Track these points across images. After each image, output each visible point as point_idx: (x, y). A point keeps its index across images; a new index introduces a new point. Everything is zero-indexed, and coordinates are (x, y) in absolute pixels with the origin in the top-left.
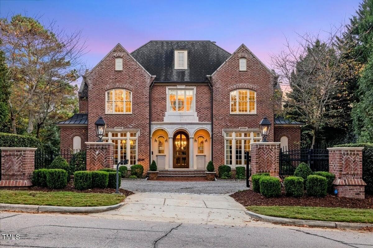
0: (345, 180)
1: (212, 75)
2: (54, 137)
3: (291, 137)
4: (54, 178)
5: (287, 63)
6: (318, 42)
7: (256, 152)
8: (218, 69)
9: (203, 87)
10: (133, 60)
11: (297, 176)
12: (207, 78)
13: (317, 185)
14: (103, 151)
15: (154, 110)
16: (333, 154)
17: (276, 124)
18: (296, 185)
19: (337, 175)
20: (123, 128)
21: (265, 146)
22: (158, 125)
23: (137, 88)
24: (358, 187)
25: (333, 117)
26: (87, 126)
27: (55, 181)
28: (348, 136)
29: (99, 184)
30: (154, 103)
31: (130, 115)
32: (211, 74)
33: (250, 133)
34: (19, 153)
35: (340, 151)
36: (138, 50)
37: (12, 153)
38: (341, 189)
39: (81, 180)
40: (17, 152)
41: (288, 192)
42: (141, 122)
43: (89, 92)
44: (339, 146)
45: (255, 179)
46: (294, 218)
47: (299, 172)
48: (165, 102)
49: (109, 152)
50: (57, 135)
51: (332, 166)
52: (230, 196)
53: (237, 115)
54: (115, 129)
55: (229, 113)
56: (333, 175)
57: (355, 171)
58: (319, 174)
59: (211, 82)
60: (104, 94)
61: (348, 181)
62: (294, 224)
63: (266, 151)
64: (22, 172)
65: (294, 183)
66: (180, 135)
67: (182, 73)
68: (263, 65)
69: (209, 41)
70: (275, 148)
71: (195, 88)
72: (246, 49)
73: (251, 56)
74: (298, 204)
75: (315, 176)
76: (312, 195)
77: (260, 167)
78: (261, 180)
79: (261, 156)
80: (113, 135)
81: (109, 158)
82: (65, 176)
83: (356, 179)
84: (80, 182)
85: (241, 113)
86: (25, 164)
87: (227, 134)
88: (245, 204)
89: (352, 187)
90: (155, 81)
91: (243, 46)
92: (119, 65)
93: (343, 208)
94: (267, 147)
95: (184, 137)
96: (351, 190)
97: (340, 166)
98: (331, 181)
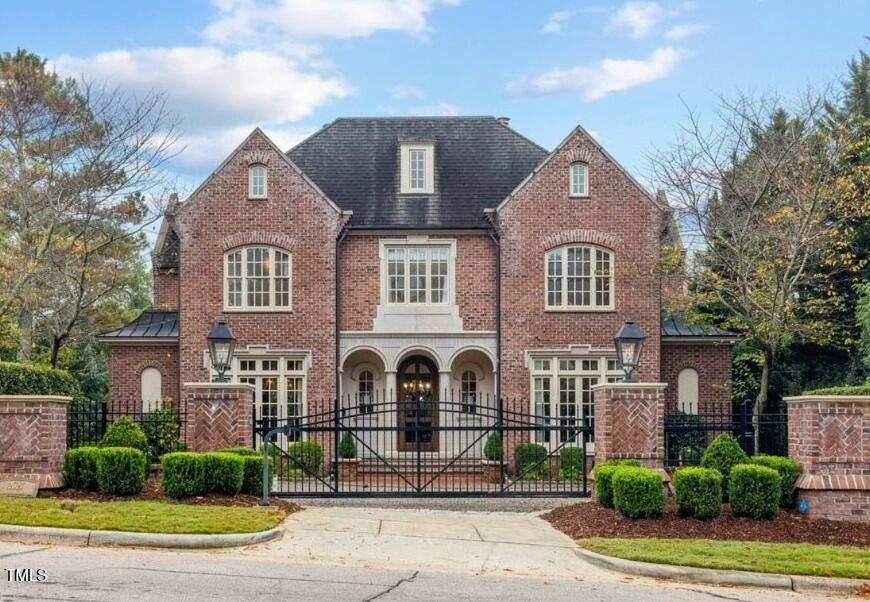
0: (826, 479)
1: (498, 209)
2: (86, 372)
3: (705, 371)
4: (115, 470)
5: (694, 176)
6: (781, 115)
7: (607, 408)
8: (513, 194)
9: (474, 241)
10: (295, 171)
11: (707, 467)
12: (485, 217)
13: (755, 489)
14: (228, 404)
15: (347, 301)
16: (797, 412)
17: (668, 336)
18: (700, 488)
19: (807, 464)
20: (267, 346)
21: (628, 393)
22: (358, 340)
23: (304, 243)
24: (860, 495)
25: (815, 317)
26: (178, 343)
27: (117, 476)
28: (853, 367)
29: (223, 484)
30: (347, 283)
31: (288, 313)
32: (497, 206)
33: (599, 361)
34: (32, 409)
35: (815, 403)
36: (307, 144)
37: (16, 409)
38: (815, 500)
39: (178, 473)
40: (27, 405)
41: (682, 505)
42: (316, 332)
43: (182, 255)
44: (815, 394)
45: (601, 474)
46: (692, 566)
47: (714, 456)
48: (377, 279)
49: (242, 407)
50: (93, 365)
51: (795, 442)
52: (540, 516)
53: (564, 313)
54: (248, 349)
55: (543, 308)
56: (797, 463)
57: (851, 454)
58: (762, 463)
59: (496, 227)
60: (221, 260)
61: (834, 479)
62: (690, 578)
63: (631, 406)
64: (39, 454)
65: (697, 484)
66: (414, 365)
67: (418, 203)
68: (631, 182)
69: (492, 119)
70: (654, 399)
71: (454, 242)
72: (588, 141)
73: (601, 157)
74: (707, 535)
75: (750, 467)
76: (743, 514)
77: (616, 447)
78: (615, 477)
79: (618, 417)
80: (243, 366)
81: (242, 423)
82: (140, 464)
83: (853, 476)
84: (177, 478)
85: (575, 308)
86: (46, 435)
87: (536, 362)
88: (574, 533)
89: (843, 496)
90: (350, 227)
91: (579, 131)
92: (258, 185)
93: (818, 544)
94: (635, 396)
95: (424, 369)
96: (842, 501)
97: (813, 443)
98: (792, 480)
